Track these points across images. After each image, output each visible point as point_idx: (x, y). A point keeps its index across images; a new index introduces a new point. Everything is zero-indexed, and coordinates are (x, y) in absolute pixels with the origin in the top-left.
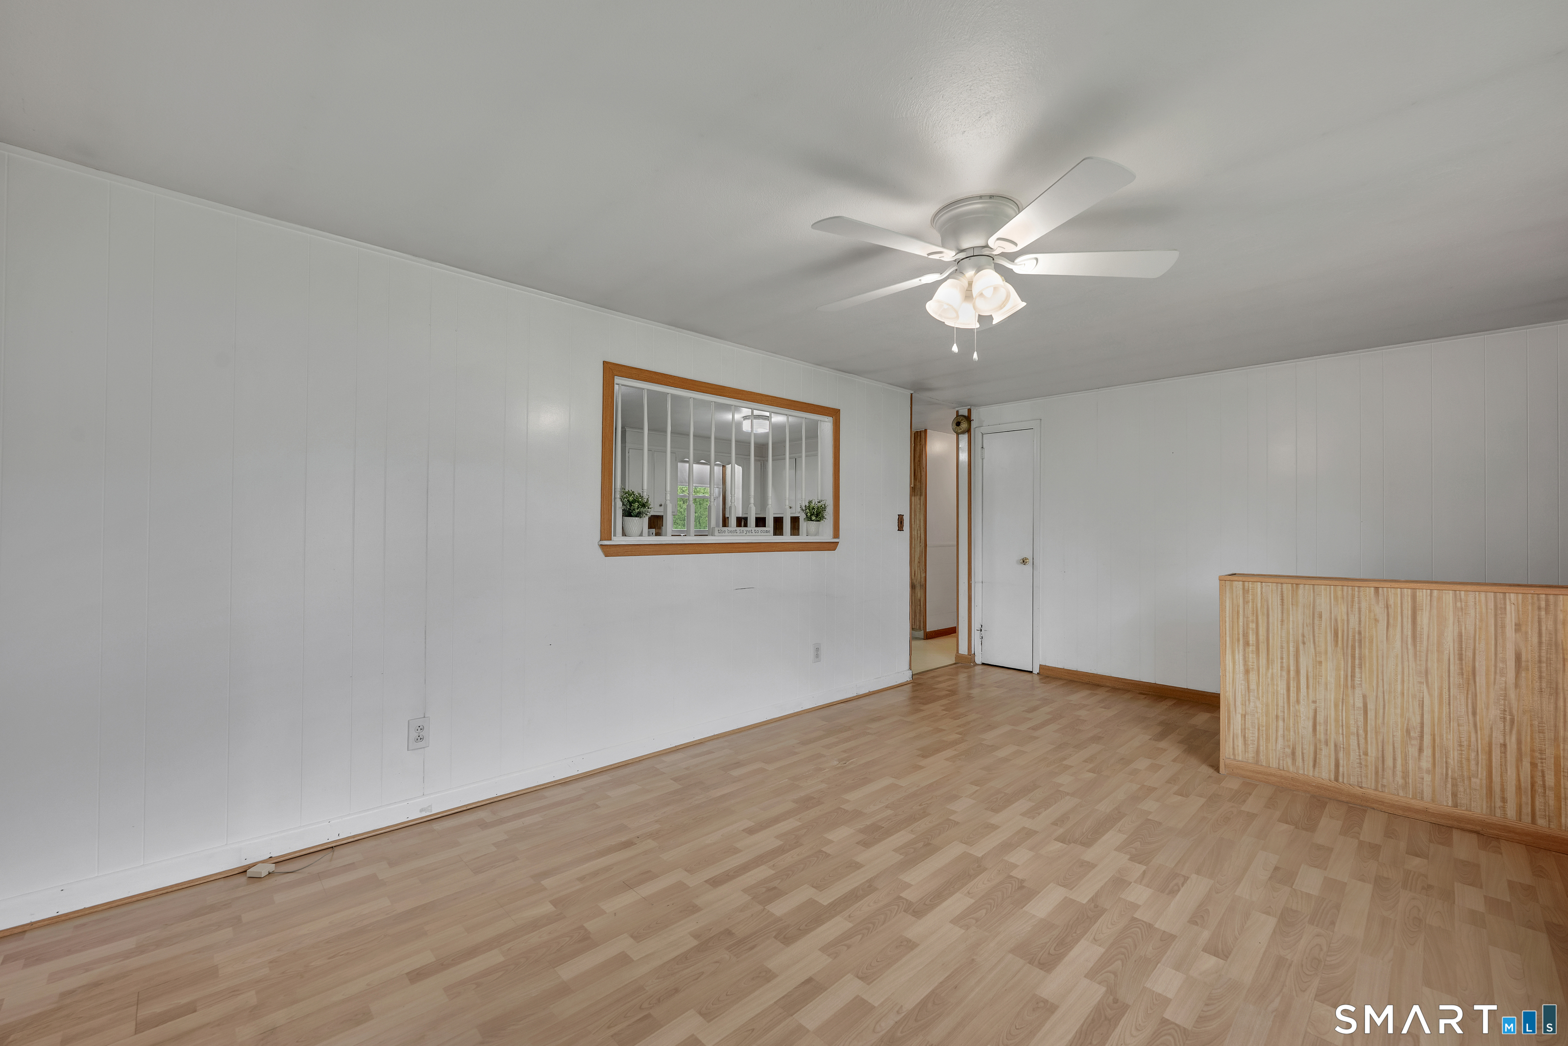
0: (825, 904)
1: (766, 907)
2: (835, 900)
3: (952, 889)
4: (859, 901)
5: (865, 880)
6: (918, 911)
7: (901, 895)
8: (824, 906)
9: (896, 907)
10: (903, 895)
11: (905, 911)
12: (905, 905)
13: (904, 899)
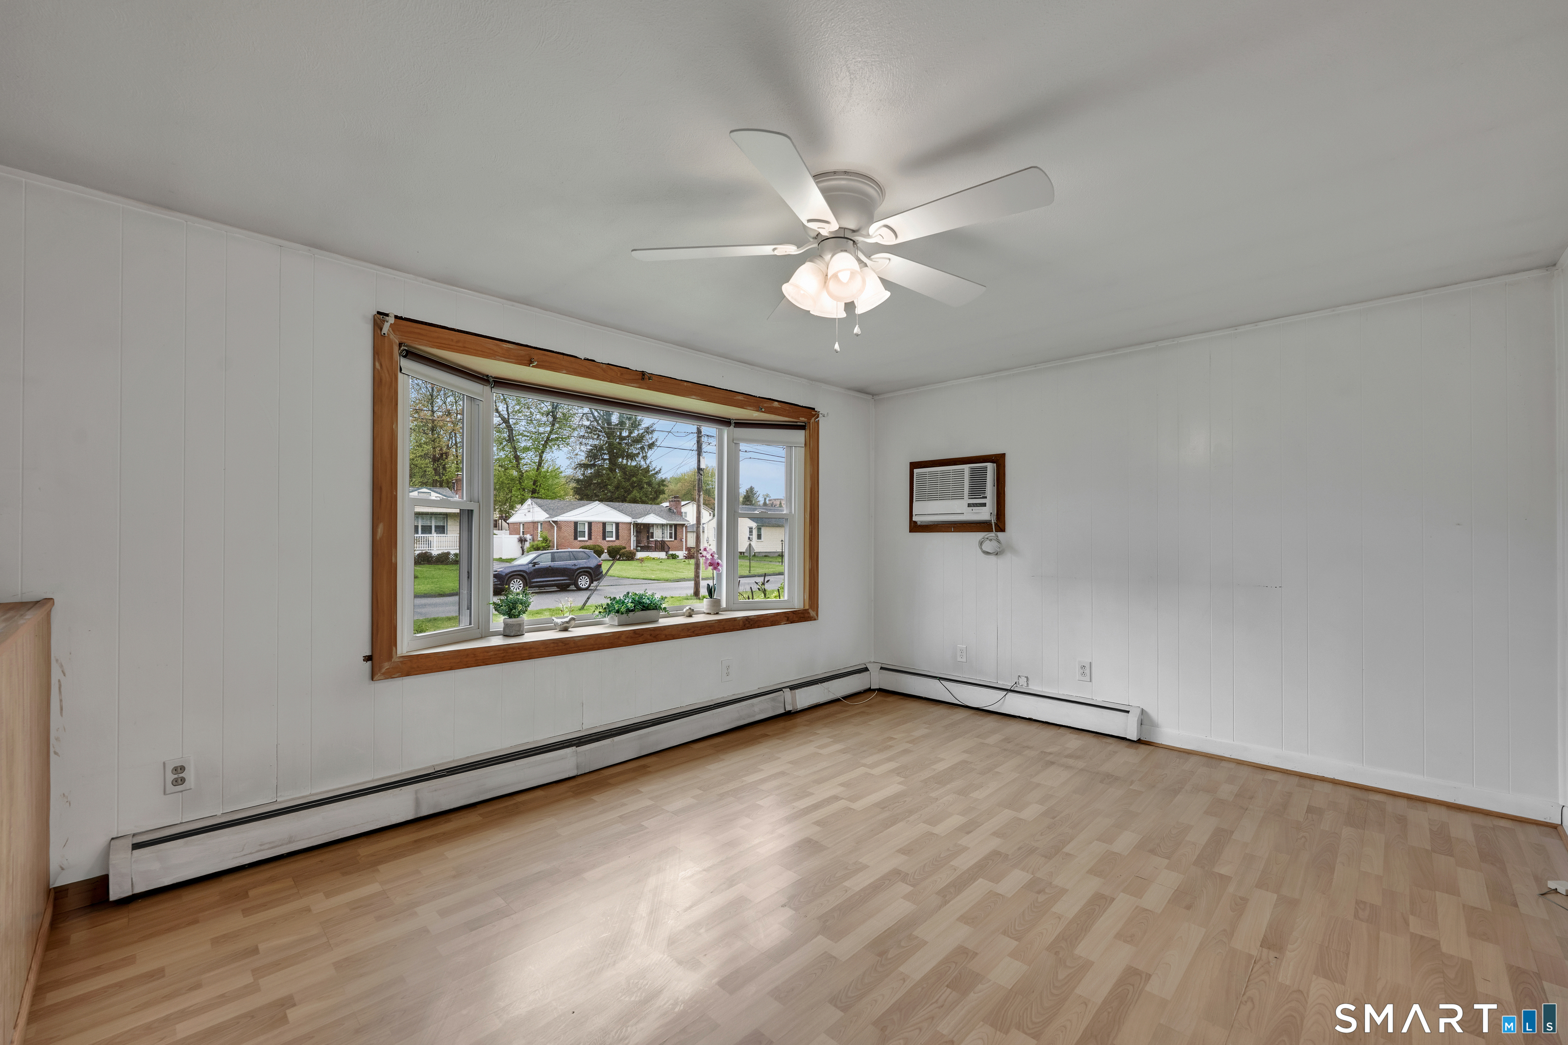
0: (981, 880)
1: (1032, 876)
2: (973, 883)
3: (862, 895)
4: (951, 882)
5: (951, 903)
6: (897, 875)
7: (913, 888)
8: (982, 878)
9: (916, 877)
10: (911, 888)
11: (908, 874)
12: (908, 880)
13: (909, 885)
